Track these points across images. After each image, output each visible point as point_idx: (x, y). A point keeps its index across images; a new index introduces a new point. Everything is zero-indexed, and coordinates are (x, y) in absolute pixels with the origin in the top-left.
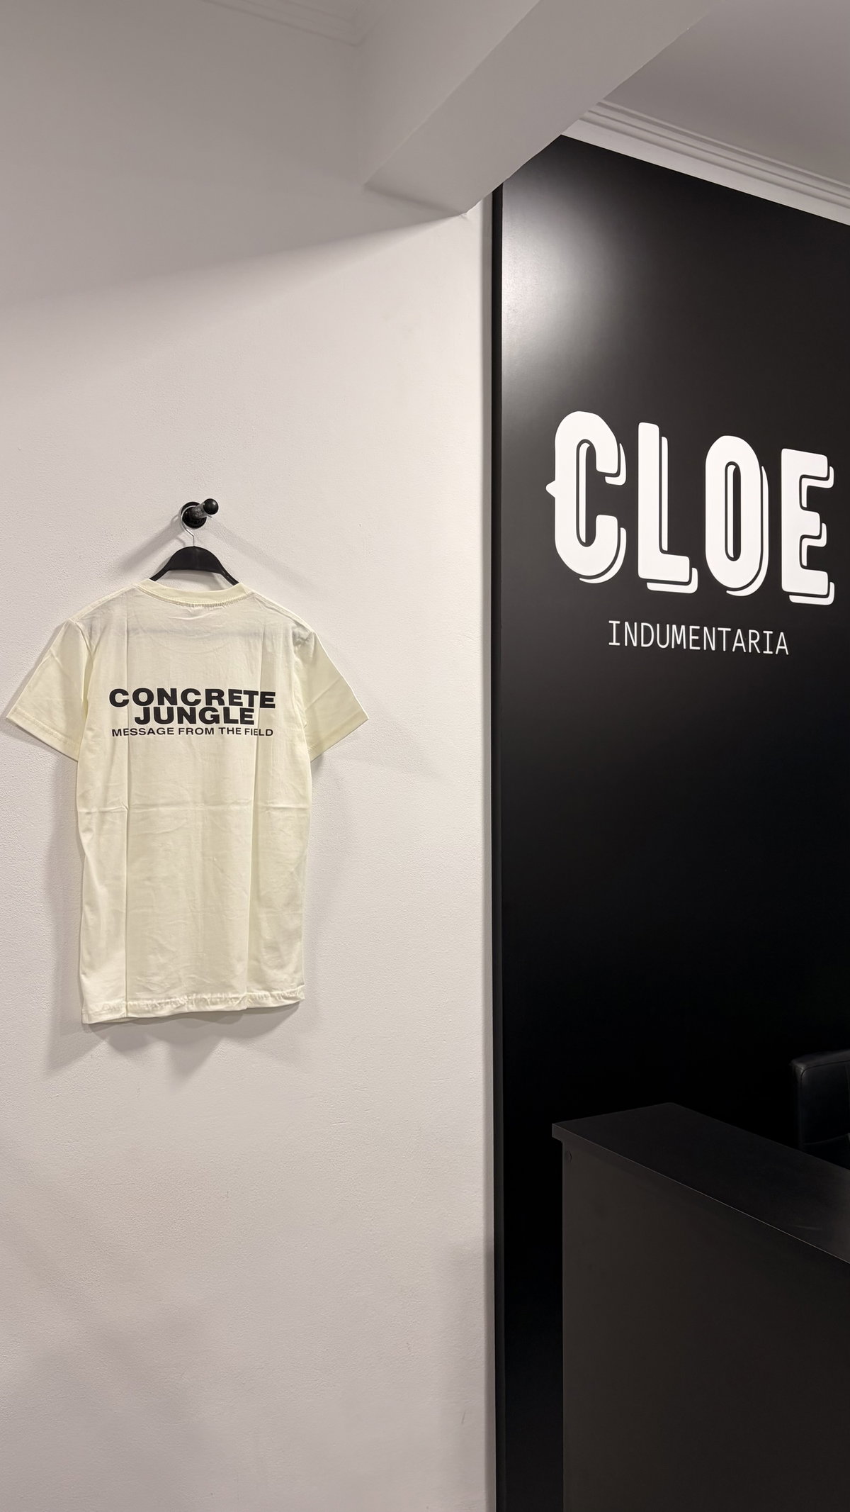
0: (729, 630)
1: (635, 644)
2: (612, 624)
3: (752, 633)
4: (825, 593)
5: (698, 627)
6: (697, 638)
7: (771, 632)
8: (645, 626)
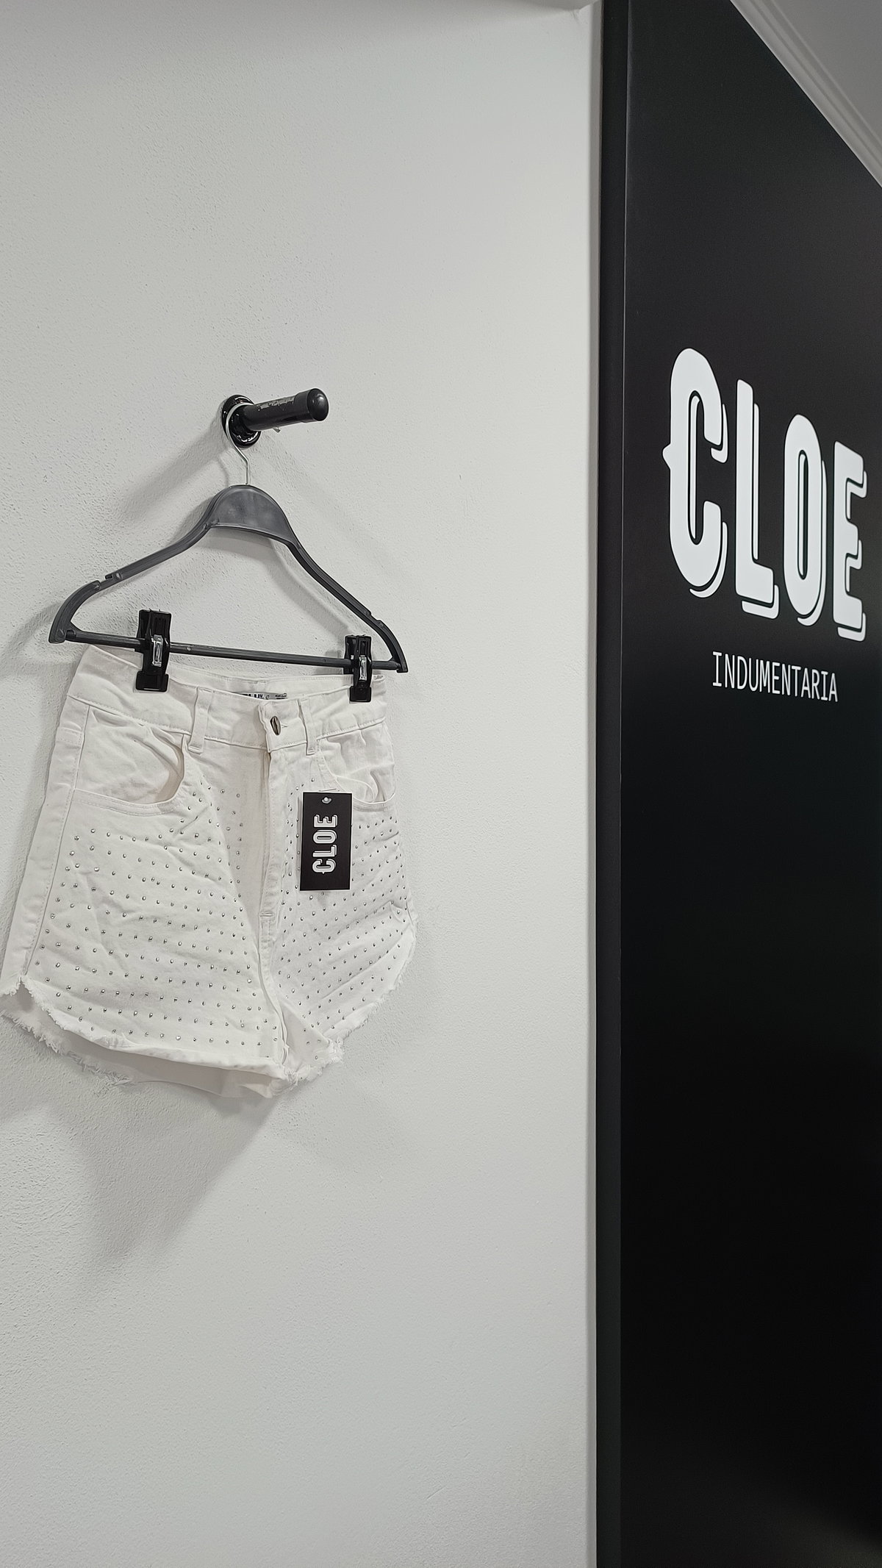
0: (799, 668)
1: (733, 687)
2: (715, 656)
3: (815, 674)
4: (859, 627)
5: (778, 664)
6: (777, 678)
7: (826, 673)
8: (741, 661)
